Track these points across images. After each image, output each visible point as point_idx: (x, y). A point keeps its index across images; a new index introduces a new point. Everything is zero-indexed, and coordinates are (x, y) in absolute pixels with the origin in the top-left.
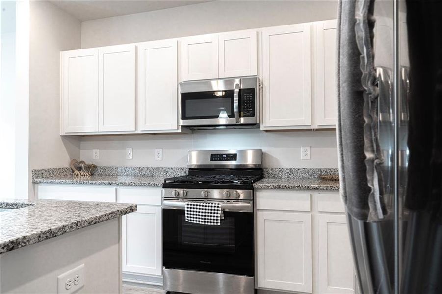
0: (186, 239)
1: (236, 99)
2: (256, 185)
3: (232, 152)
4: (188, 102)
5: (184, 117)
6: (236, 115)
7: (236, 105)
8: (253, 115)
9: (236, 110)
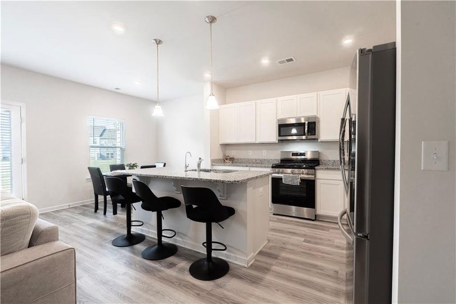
0: (282, 193)
1: (306, 126)
2: (316, 168)
3: (302, 152)
4: (281, 128)
5: (280, 135)
6: (306, 134)
7: (306, 129)
8: (315, 134)
9: (306, 131)
